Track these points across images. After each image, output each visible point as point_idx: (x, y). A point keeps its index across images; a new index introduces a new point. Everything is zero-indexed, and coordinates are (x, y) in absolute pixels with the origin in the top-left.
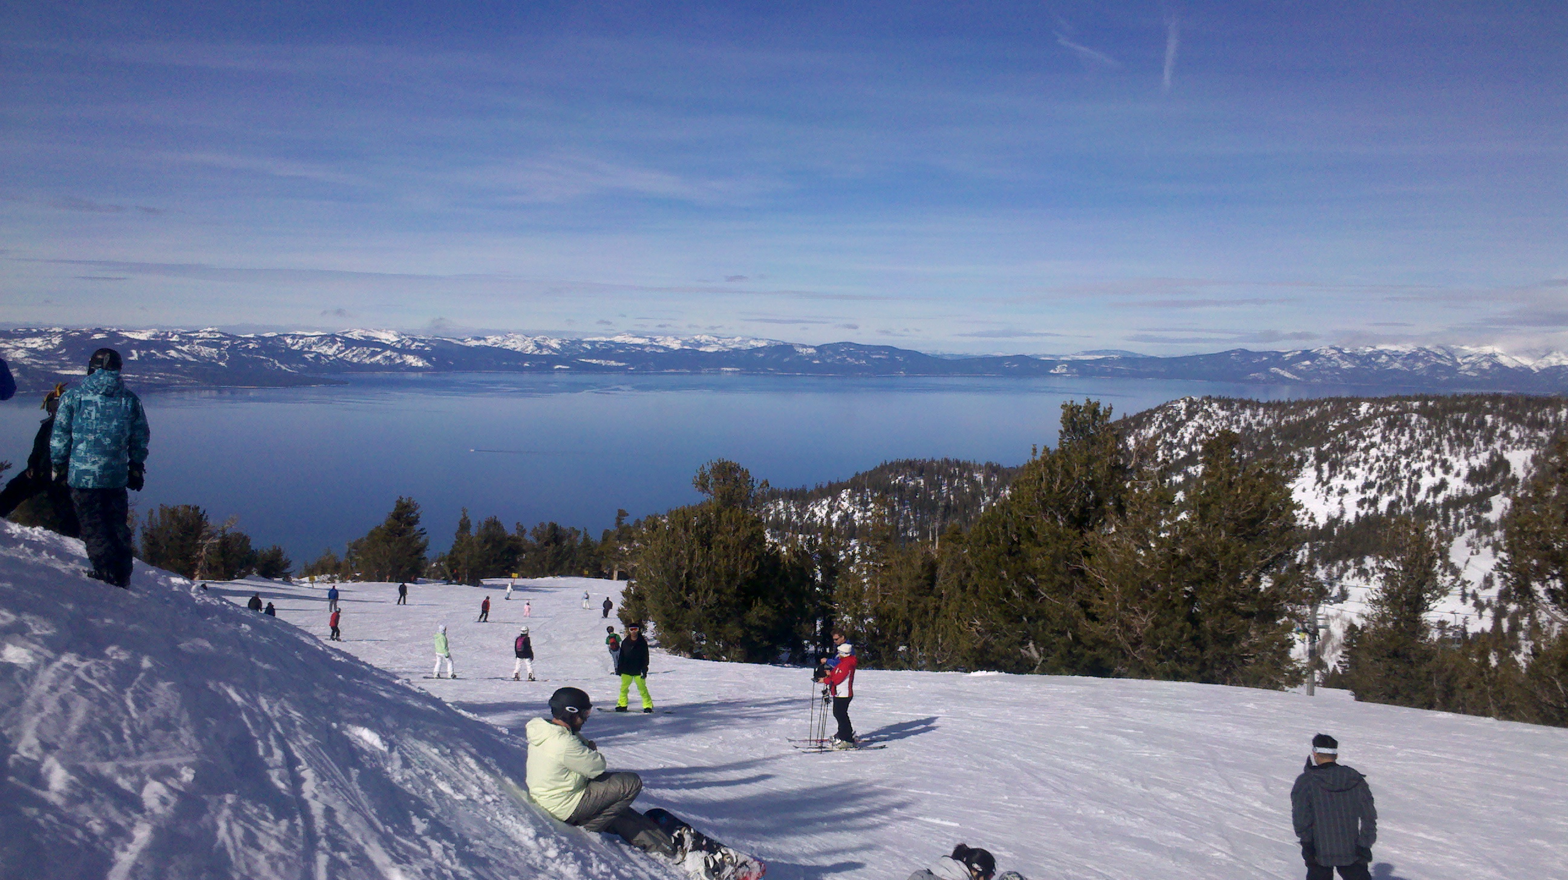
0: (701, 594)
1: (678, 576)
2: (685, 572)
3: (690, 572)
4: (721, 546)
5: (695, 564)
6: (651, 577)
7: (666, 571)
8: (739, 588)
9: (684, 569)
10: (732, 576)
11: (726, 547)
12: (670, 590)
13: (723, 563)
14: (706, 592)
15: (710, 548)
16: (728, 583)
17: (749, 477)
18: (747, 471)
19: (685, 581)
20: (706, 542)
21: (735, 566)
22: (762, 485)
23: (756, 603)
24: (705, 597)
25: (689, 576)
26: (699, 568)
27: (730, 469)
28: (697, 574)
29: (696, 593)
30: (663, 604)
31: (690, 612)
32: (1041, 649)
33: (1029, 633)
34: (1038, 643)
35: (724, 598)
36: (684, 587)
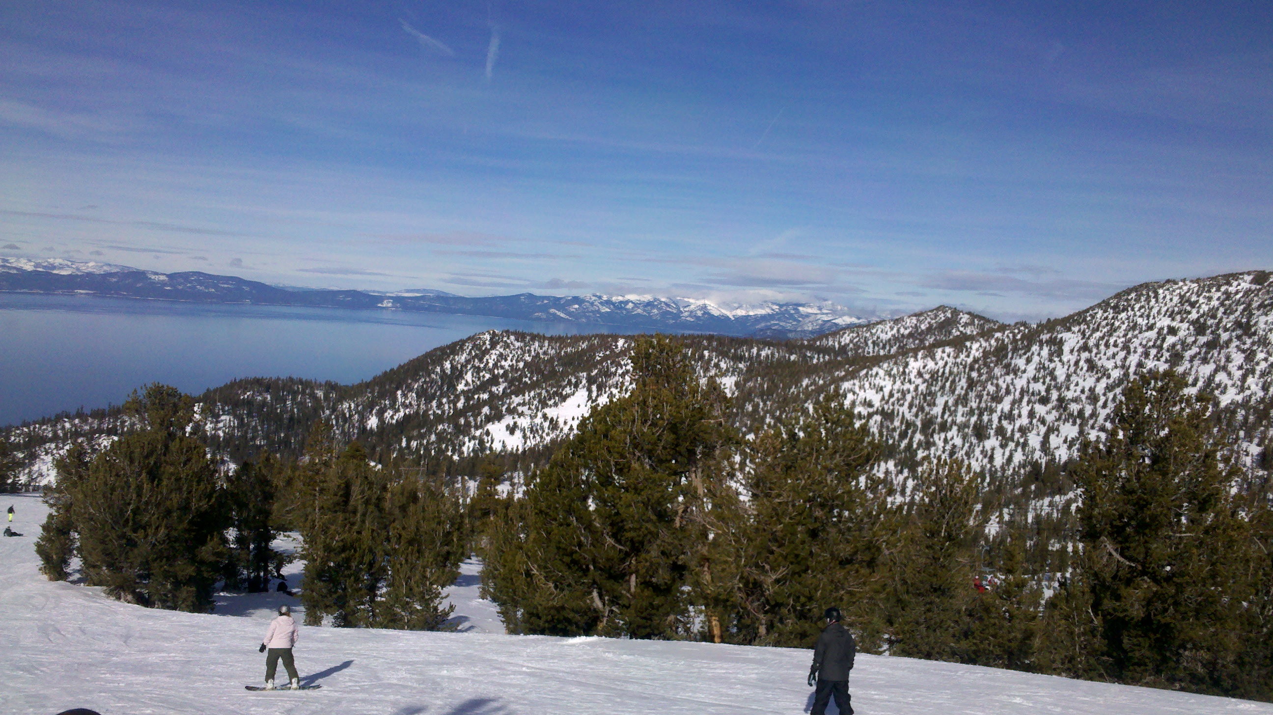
2: (131, 507)
3: (138, 508)
4: (173, 478)
6: (90, 513)
7: (109, 507)
8: (191, 522)
9: (129, 504)
10: (185, 508)
11: (178, 479)
13: (175, 498)
14: (157, 528)
15: (160, 480)
16: (180, 519)
19: (131, 518)
20: (154, 475)
21: (188, 501)
23: (211, 539)
24: (155, 533)
25: (135, 512)
26: (147, 503)
27: (168, 395)
28: (145, 510)
29: (145, 530)
30: (103, 542)
31: (136, 551)
32: (606, 598)
33: (594, 582)
34: (604, 593)
35: (175, 534)
36: (130, 524)
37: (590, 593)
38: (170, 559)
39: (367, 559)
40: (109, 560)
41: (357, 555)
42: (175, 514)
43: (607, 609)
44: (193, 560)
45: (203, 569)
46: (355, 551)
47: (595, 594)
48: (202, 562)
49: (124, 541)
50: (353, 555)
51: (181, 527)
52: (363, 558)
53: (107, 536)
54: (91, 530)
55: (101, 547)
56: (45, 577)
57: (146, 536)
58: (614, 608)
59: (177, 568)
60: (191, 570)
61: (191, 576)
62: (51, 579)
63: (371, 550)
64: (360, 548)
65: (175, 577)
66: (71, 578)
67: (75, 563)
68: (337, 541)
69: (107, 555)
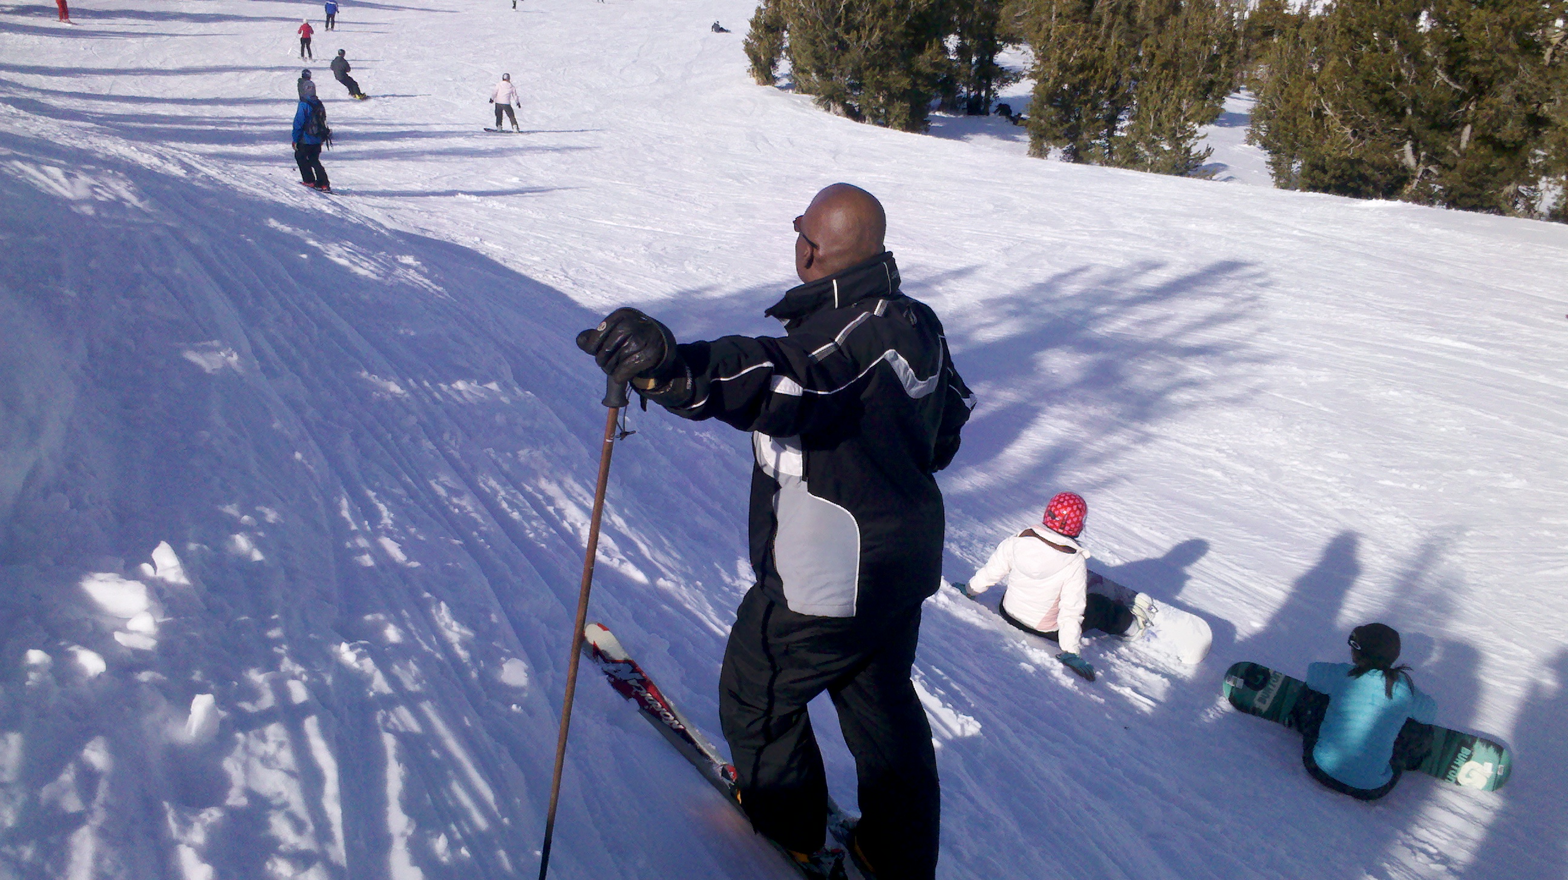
30: (813, 43)
31: (847, 55)
32: (1423, 153)
33: (1410, 131)
34: (1421, 146)
35: (891, 38)
36: (842, 23)
37: (1401, 145)
38: (884, 68)
39: (1109, 82)
40: (819, 64)
41: (1098, 76)
42: (891, 14)
43: (1421, 168)
44: (909, 70)
45: (919, 82)
46: (1096, 72)
47: (1408, 147)
48: (919, 74)
49: (835, 44)
50: (1092, 77)
51: (898, 29)
52: (1104, 80)
53: (817, 36)
54: (800, 28)
55: (811, 49)
56: (754, 80)
57: (859, 38)
58: (1431, 168)
59: (891, 80)
60: (905, 83)
61: (905, 90)
62: (759, 83)
63: (1115, 72)
64: (1102, 68)
65: (888, 89)
66: (779, 84)
67: (784, 66)
68: (1075, 58)
69: (817, 58)
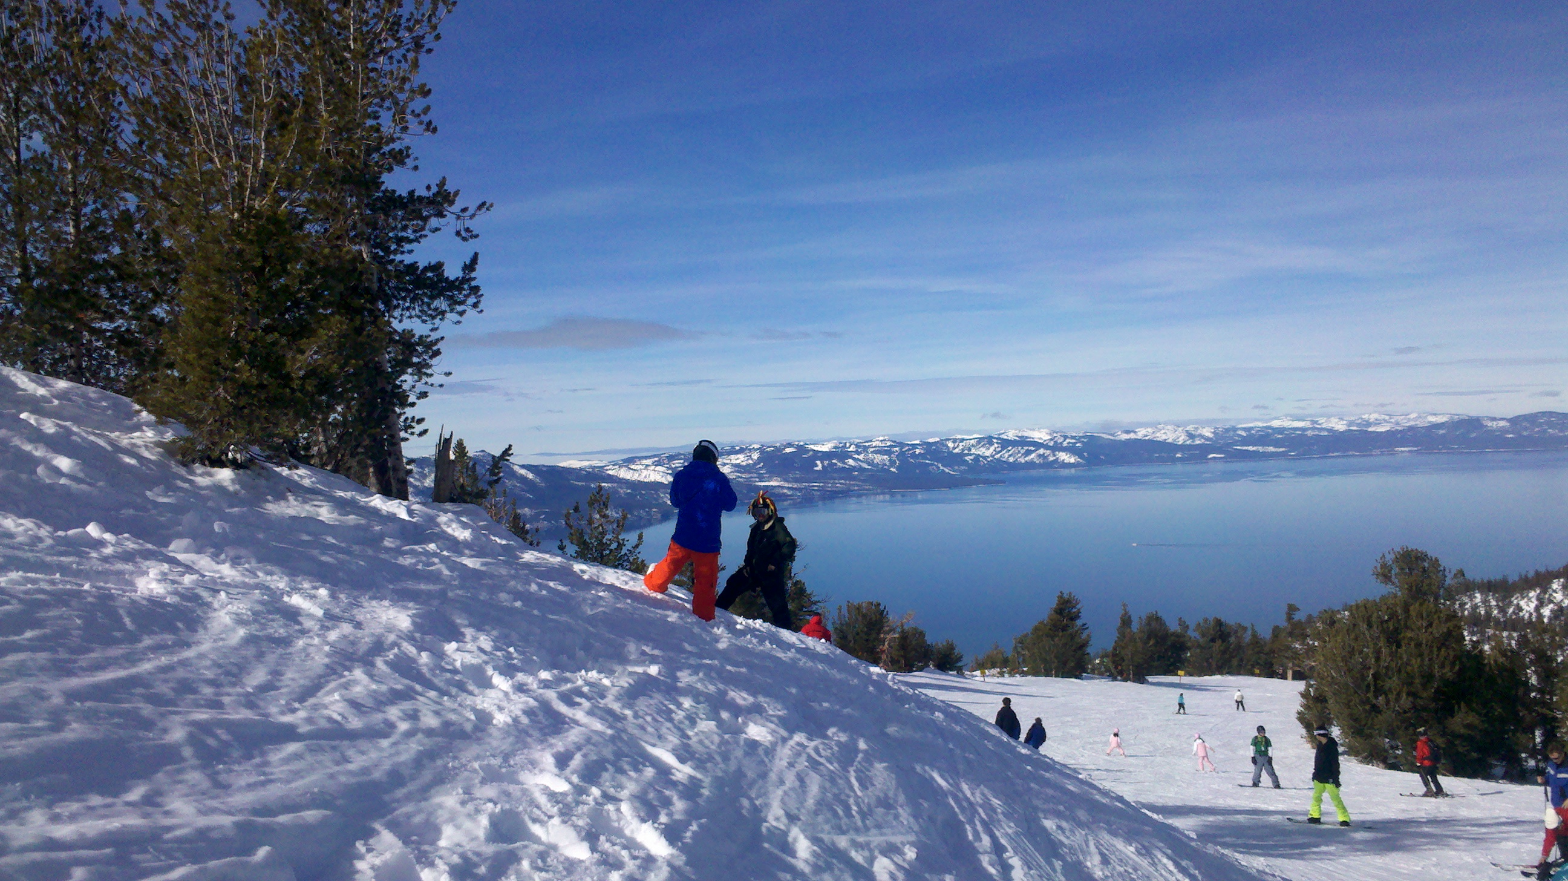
0: (1392, 697)
1: (1363, 678)
2: (1372, 672)
3: (1377, 672)
4: (1413, 644)
5: (1382, 664)
6: (1333, 677)
7: (1350, 671)
8: (1437, 691)
9: (1369, 668)
10: (1428, 677)
11: (1419, 645)
12: (1356, 692)
13: (1416, 663)
14: (1398, 694)
15: (1399, 646)
16: (1424, 686)
17: (1439, 565)
18: (1437, 560)
19: (1372, 683)
20: (1394, 638)
21: (1430, 667)
22: (1455, 575)
23: (1459, 707)
24: (1397, 700)
25: (1376, 677)
26: (1387, 668)
27: (1417, 558)
28: (1386, 674)
29: (1386, 696)
